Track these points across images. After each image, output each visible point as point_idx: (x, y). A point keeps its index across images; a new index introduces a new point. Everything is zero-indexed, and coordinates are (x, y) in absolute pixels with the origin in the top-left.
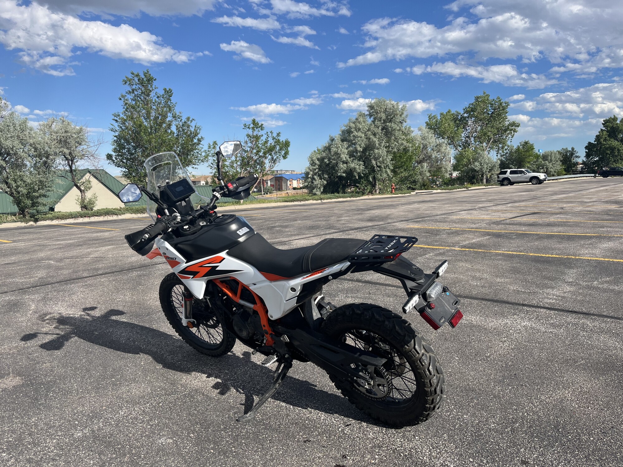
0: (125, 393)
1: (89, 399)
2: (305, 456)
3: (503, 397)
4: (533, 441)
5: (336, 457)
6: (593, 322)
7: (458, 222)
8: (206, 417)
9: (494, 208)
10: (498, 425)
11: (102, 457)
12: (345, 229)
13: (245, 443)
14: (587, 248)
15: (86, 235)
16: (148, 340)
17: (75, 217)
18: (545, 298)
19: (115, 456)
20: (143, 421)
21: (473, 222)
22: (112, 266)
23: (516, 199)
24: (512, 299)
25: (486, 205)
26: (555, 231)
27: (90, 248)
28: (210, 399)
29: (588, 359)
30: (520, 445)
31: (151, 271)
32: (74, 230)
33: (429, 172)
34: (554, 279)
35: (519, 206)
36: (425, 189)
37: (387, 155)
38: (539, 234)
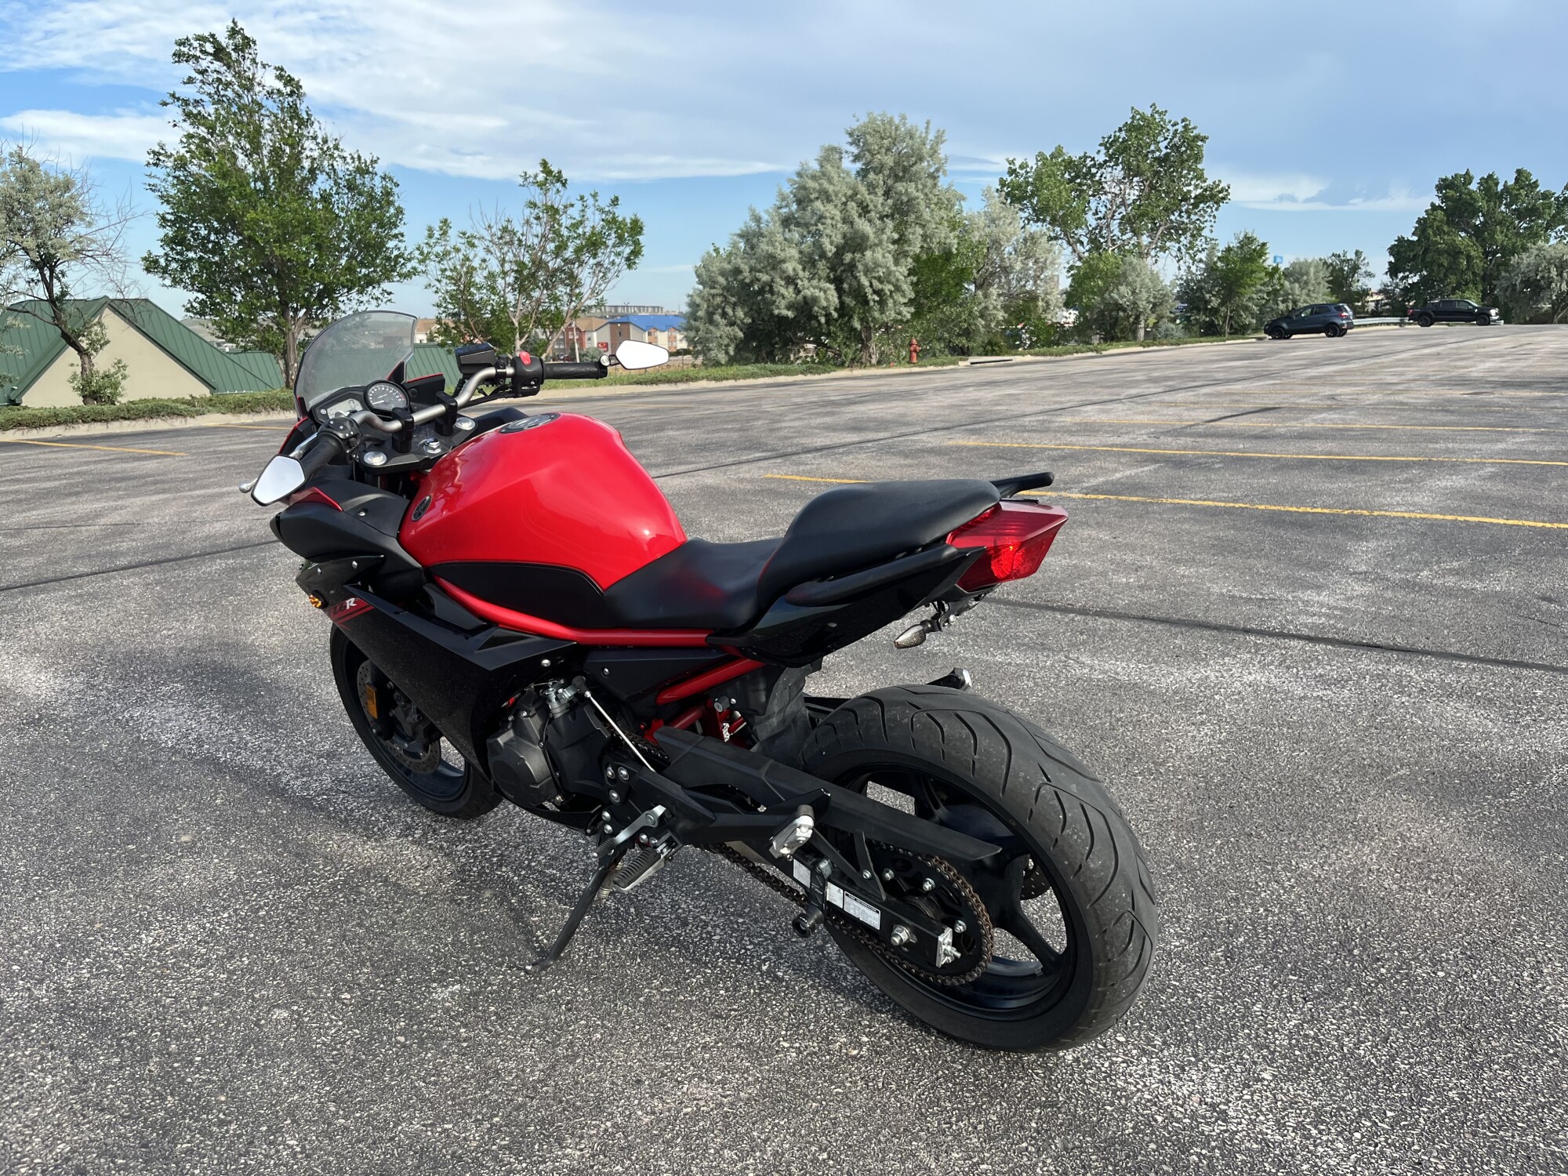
0: (162, 883)
1: (57, 901)
2: (665, 1045)
3: (1202, 866)
4: (1285, 983)
5: (751, 1043)
6: (1425, 671)
7: (1078, 431)
8: (391, 944)
9: (1167, 398)
10: (1190, 940)
11: (82, 1065)
12: (789, 450)
13: (496, 1014)
14: (1400, 491)
15: (92, 467)
16: (241, 738)
17: (65, 422)
18: (1300, 612)
19: (117, 1060)
20: (208, 960)
21: (1115, 429)
22: (158, 547)
23: (1220, 376)
24: (1217, 616)
25: (1147, 391)
26: (1319, 450)
27: (98, 500)
28: (406, 893)
29: (1416, 764)
30: (1250, 995)
31: (264, 559)
32: (60, 455)
33: (1005, 308)
34: (1322, 566)
35: (1226, 394)
36: (993, 353)
37: (897, 263)
38: (1279, 459)
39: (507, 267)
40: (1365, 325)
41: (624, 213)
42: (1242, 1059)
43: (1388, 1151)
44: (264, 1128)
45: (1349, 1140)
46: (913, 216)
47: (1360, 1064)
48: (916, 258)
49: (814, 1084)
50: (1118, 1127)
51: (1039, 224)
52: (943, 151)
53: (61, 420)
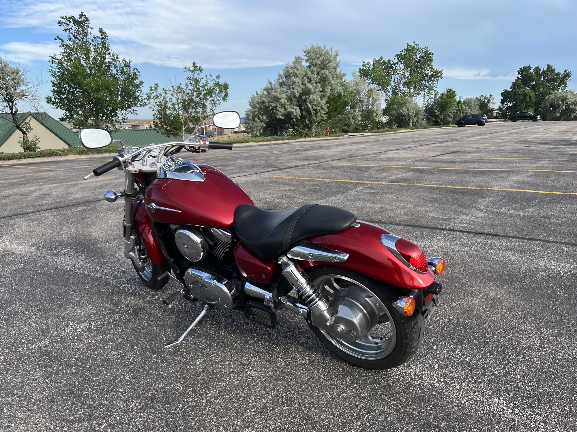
0: (71, 313)
1: (35, 320)
2: (242, 361)
5: (270, 360)
6: (500, 242)
7: (386, 160)
8: (150, 332)
9: (419, 148)
11: (49, 370)
12: (283, 167)
13: (186, 352)
14: (498, 181)
15: (29, 174)
16: (93, 267)
17: (18, 158)
18: (459, 223)
19: (61, 368)
20: (89, 337)
21: (399, 160)
22: (57, 203)
23: (439, 140)
24: (431, 224)
25: (412, 146)
26: (471, 167)
27: (33, 186)
29: (494, 272)
31: (95, 206)
32: (17, 170)
33: (361, 116)
34: (468, 207)
35: (440, 147)
36: (357, 132)
37: (321, 99)
38: (457, 170)
39: (179, 101)
40: (492, 122)
41: (221, 82)
42: (428, 362)
43: (473, 389)
44: (112, 387)
45: (461, 386)
46: (327, 82)
47: (466, 363)
48: (329, 97)
49: (290, 371)
50: (387, 382)
51: (374, 85)
52: (338, 59)
53: (16, 157)
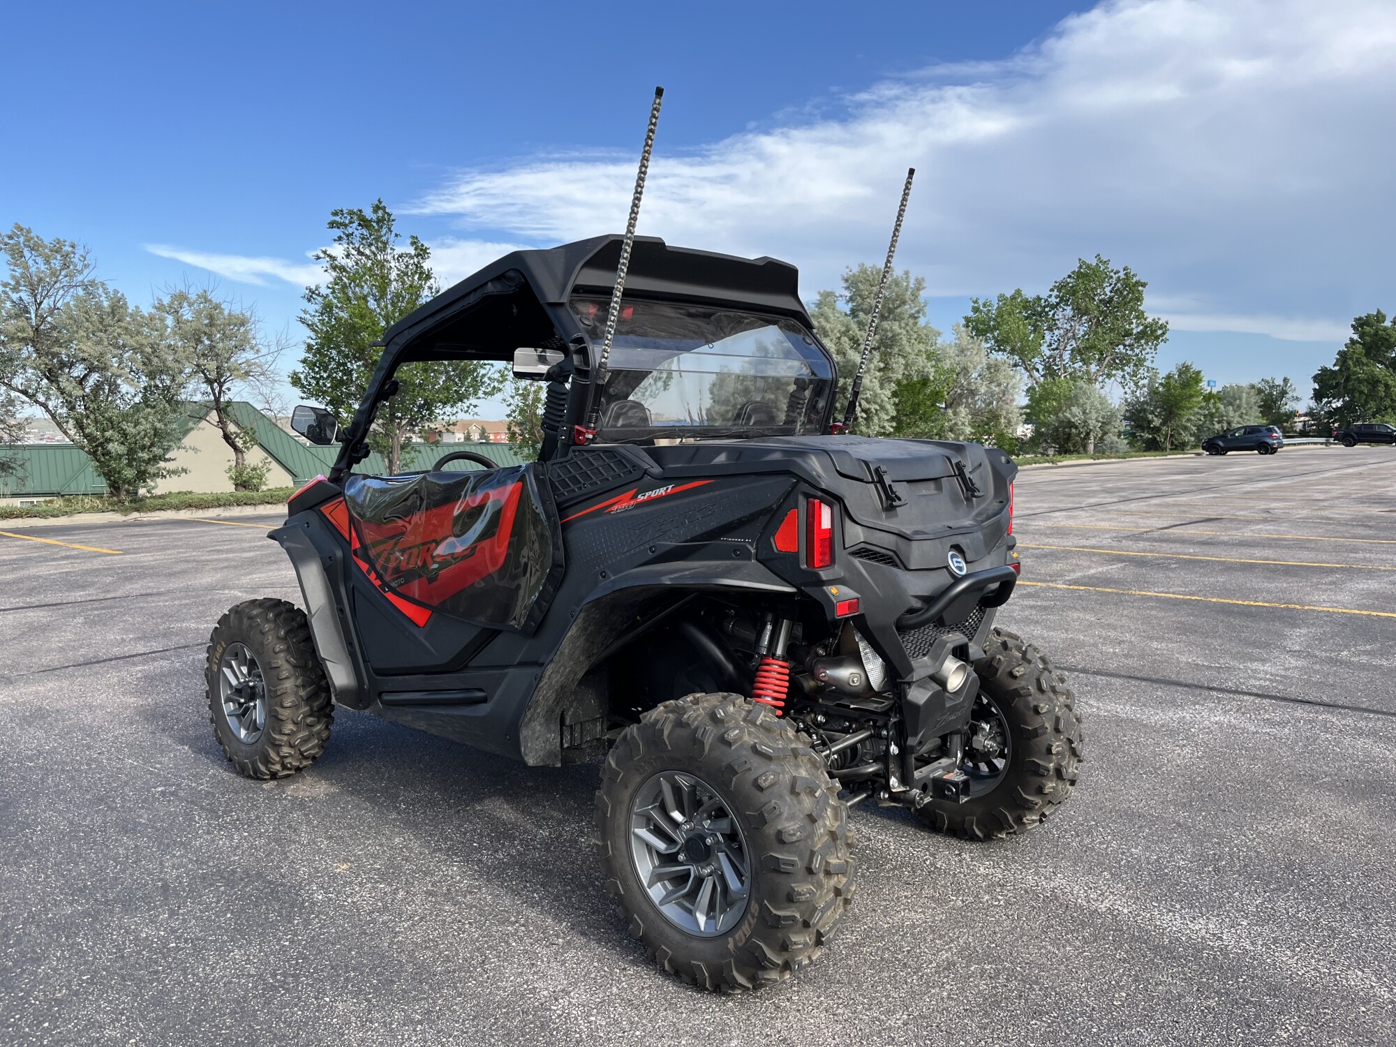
9: (1122, 507)
14: (1326, 591)
17: (224, 505)
18: (1250, 677)
21: (1084, 533)
23: (1166, 488)
24: (1186, 678)
26: (1258, 555)
29: (1336, 775)
32: (236, 532)
34: (1266, 645)
35: (1174, 505)
37: (882, 387)
38: (1225, 562)
40: (1295, 444)
42: (1229, 916)
46: (897, 349)
47: (1299, 920)
48: (898, 383)
49: (977, 916)
50: (1160, 941)
51: (1001, 353)
52: (922, 296)
53: (222, 503)
